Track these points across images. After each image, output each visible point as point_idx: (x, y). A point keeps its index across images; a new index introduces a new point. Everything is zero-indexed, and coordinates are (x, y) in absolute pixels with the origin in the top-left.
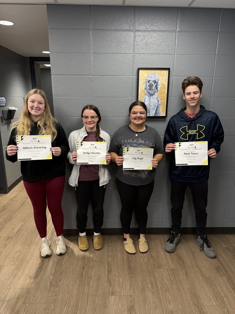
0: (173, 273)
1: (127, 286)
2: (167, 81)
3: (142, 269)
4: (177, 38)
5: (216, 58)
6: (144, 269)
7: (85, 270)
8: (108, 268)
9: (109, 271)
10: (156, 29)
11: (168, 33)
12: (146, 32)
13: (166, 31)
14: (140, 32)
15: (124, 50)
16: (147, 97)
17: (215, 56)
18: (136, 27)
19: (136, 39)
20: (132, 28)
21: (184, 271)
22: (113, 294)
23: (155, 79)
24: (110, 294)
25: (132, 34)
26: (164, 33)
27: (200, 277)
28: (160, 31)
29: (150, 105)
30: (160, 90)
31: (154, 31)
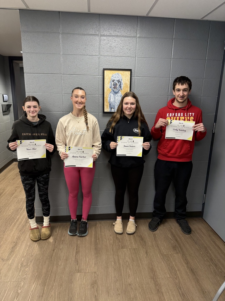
0: (135, 252)
1: (92, 264)
2: (129, 81)
3: (107, 250)
4: (138, 43)
6: (109, 250)
7: (55, 252)
8: (77, 249)
9: (77, 253)
10: (119, 34)
11: (129, 39)
12: (110, 37)
13: (127, 37)
14: (104, 36)
15: (91, 53)
16: (112, 95)
17: (171, 60)
18: (101, 32)
19: (101, 43)
20: (97, 33)
21: (145, 250)
22: (79, 271)
23: (119, 78)
24: (77, 272)
25: (97, 38)
26: (126, 39)
27: (158, 255)
28: (123, 36)
29: (115, 102)
30: (124, 89)
31: (117, 36)
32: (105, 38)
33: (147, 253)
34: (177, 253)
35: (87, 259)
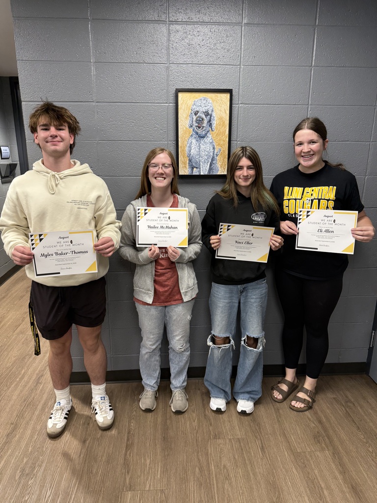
0: (240, 446)
2: (228, 112)
3: (186, 442)
4: (244, 36)
5: (312, 72)
6: (191, 440)
7: (87, 445)
8: (128, 440)
9: (129, 447)
10: (206, 19)
11: (227, 27)
12: (189, 24)
13: (224, 24)
14: (178, 24)
15: (151, 57)
16: (194, 141)
17: (311, 69)
18: (170, 15)
19: (172, 38)
20: (163, 17)
21: (260, 442)
22: (131, 488)
24: (126, 489)
25: (163, 29)
26: (221, 28)
27: (286, 453)
28: (215, 23)
29: (199, 154)
30: (217, 129)
31: (203, 23)
32: (178, 27)
33: (263, 449)
34: (323, 450)
35: (148, 461)
